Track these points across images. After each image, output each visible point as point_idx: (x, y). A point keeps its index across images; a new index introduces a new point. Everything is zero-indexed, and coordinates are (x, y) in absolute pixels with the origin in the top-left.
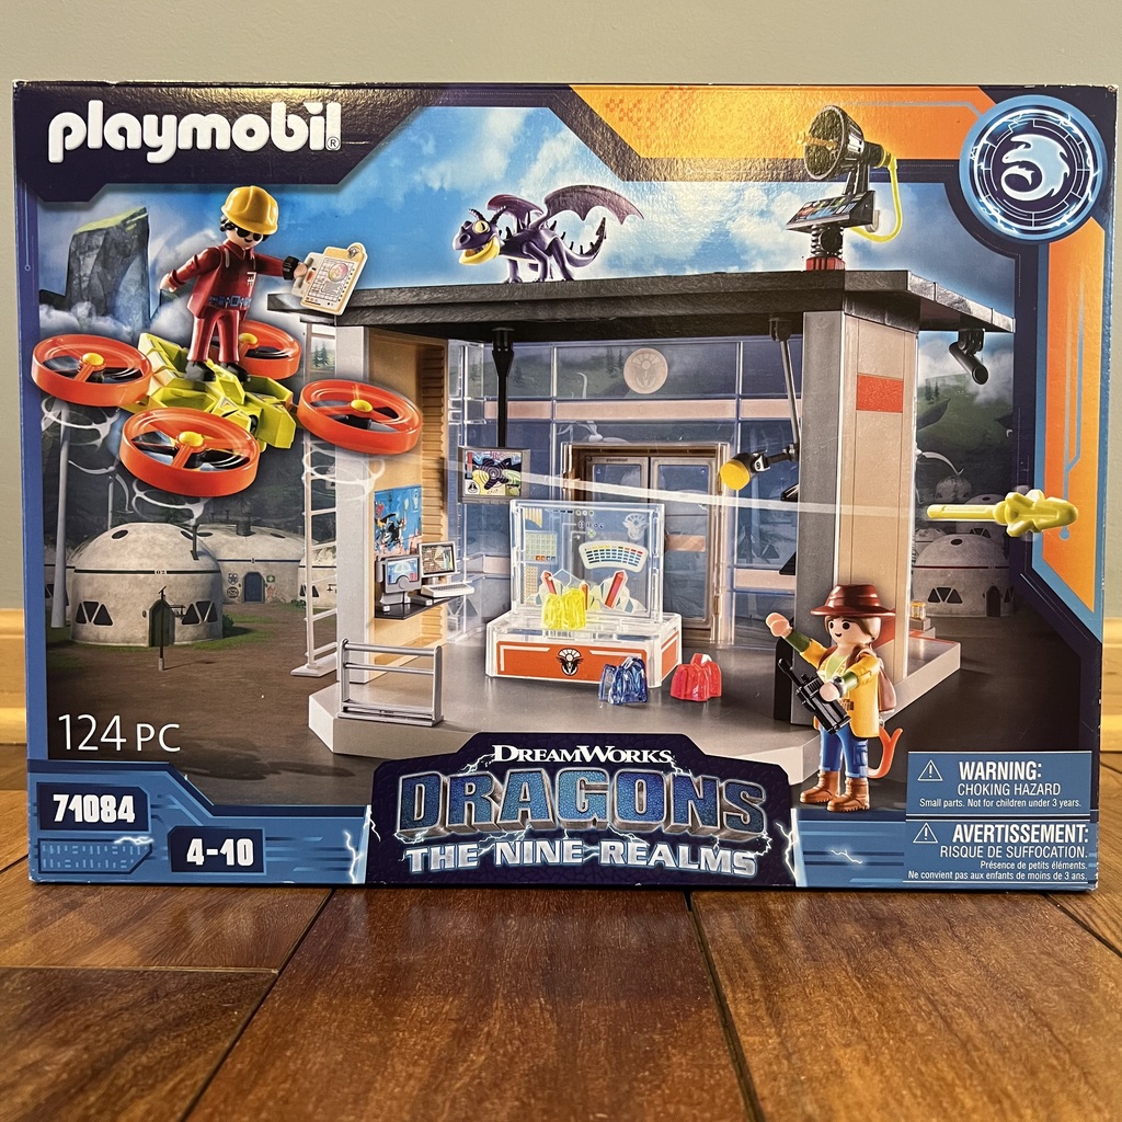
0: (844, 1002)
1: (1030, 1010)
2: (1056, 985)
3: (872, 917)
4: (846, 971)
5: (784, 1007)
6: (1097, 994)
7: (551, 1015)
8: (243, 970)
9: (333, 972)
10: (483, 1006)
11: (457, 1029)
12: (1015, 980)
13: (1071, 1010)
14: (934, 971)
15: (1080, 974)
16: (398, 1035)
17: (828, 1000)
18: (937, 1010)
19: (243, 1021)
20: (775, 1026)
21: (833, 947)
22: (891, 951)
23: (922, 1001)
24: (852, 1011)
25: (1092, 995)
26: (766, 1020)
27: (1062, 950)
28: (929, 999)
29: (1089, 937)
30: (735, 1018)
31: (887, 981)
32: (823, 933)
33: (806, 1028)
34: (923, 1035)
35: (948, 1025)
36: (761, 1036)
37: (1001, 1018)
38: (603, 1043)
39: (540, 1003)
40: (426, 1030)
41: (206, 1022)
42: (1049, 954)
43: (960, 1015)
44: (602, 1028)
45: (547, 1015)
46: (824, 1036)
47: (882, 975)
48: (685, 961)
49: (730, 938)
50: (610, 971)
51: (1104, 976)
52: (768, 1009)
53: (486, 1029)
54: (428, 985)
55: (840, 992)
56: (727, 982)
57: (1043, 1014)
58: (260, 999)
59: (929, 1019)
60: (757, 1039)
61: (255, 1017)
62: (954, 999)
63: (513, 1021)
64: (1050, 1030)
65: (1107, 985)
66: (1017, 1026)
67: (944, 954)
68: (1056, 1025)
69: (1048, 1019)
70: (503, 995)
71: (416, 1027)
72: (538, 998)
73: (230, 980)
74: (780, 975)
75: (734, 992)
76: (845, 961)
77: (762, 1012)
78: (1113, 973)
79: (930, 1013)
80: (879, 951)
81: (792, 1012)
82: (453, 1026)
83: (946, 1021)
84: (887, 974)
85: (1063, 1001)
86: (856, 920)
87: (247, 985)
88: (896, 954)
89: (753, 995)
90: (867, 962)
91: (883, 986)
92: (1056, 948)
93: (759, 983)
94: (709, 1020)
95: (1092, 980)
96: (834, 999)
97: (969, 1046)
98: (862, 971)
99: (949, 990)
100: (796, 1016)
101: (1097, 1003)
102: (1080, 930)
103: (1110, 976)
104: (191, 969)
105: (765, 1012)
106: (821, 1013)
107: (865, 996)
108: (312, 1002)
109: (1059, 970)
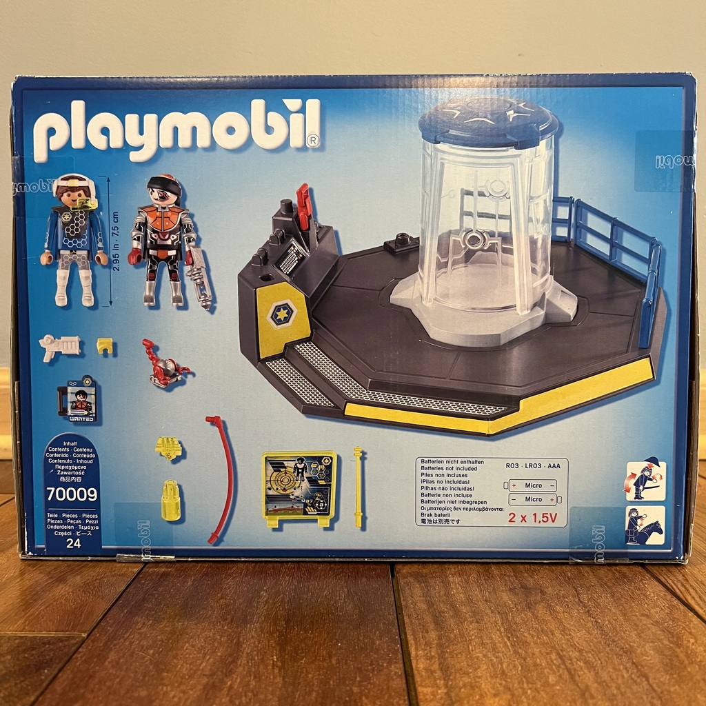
0: (497, 657)
1: (633, 663)
2: (652, 642)
3: (522, 587)
4: (499, 630)
5: (452, 663)
6: (682, 649)
7: (280, 671)
8: (61, 634)
9: (126, 636)
10: (230, 663)
11: (207, 684)
12: (622, 638)
13: (663, 663)
14: (564, 631)
15: (669, 632)
16: (162, 689)
17: (485, 656)
18: (564, 663)
19: (50, 678)
20: (444, 679)
21: (492, 612)
22: (533, 614)
23: (554, 656)
24: (502, 665)
25: (677, 650)
26: (438, 674)
27: (656, 613)
28: (558, 654)
29: (676, 602)
30: (415, 672)
31: (529, 639)
32: (486, 601)
33: (466, 680)
34: (554, 685)
35: (572, 677)
36: (433, 687)
37: (611, 670)
38: (314, 694)
39: (273, 661)
40: (184, 684)
41: (22, 679)
42: (647, 616)
43: (581, 668)
44: (316, 683)
45: (276, 671)
46: (479, 687)
47: (526, 634)
48: (384, 624)
49: (419, 605)
50: (328, 633)
51: (687, 633)
52: (440, 664)
53: (229, 683)
54: (193, 646)
55: (494, 649)
56: (413, 642)
57: (642, 666)
58: (67, 658)
59: (559, 672)
60: (430, 690)
61: (60, 675)
62: (577, 654)
63: (250, 675)
64: (647, 680)
65: (689, 641)
66: (623, 677)
67: (572, 617)
68: (651, 676)
69: (646, 670)
70: (247, 654)
71: (177, 682)
72: (272, 656)
73: (49, 643)
74: (452, 635)
75: (417, 649)
76: (500, 623)
77: (436, 667)
78: (693, 631)
79: (559, 667)
80: (525, 615)
81: (458, 666)
82: (205, 680)
83: (570, 673)
84: (529, 634)
85: (657, 656)
86: (511, 590)
87: (60, 647)
88: (536, 617)
89: (430, 653)
90: (515, 623)
91: (526, 644)
92: (653, 611)
93: (436, 641)
94: (396, 673)
95: (678, 638)
96: (489, 655)
97: (587, 695)
98: (511, 631)
99: (574, 646)
100: (461, 669)
101: (682, 656)
102: (669, 596)
103: (690, 633)
104: (23, 634)
105: (437, 667)
106: (479, 667)
107: (512, 652)
108: (105, 661)
109: (654, 629)
